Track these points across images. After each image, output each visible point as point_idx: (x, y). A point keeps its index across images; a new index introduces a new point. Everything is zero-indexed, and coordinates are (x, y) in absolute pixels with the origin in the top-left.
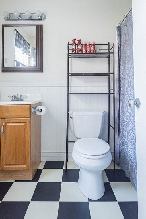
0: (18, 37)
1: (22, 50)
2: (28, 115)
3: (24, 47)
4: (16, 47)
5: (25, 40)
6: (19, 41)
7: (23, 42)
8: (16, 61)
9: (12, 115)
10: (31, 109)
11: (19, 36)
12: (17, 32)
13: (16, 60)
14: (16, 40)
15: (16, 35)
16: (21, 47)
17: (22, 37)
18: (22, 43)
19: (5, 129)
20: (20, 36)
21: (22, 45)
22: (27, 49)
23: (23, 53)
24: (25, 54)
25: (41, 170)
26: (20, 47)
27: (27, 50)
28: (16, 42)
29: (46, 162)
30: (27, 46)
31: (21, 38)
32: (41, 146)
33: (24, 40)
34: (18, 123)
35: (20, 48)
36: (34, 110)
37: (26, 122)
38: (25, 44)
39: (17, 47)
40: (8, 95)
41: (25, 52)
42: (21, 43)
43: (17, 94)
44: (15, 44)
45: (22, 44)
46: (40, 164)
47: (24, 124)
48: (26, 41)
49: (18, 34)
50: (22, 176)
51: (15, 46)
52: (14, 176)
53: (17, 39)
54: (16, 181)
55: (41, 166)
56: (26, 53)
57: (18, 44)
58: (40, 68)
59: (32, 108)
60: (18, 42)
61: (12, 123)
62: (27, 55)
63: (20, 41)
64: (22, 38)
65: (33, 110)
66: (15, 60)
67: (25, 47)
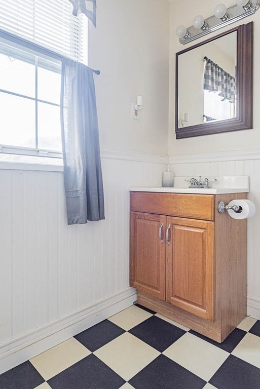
0: (210, 71)
1: (219, 95)
2: (209, 214)
3: (223, 87)
4: (206, 91)
5: (226, 74)
6: (212, 79)
7: (222, 78)
8: (206, 117)
9: (182, 212)
10: (216, 203)
11: (212, 69)
12: (209, 61)
13: (206, 115)
14: (206, 77)
15: (207, 68)
16: (217, 88)
17: (219, 68)
18: (220, 79)
19: (172, 234)
20: (214, 68)
21: (219, 85)
22: (230, 90)
23: (223, 100)
24: (227, 101)
25: (243, 333)
26: (215, 88)
27: (230, 92)
28: (205, 82)
29: (258, 320)
30: (232, 84)
31: (216, 72)
32: (246, 285)
33: (223, 74)
34: (191, 227)
35: (213, 90)
36: (223, 207)
37: (206, 227)
38: (226, 82)
39: (208, 91)
40: (185, 178)
41: (226, 97)
42: (216, 81)
43: (200, 177)
44: (205, 85)
45: (219, 82)
46: (243, 319)
47: (202, 232)
48: (229, 75)
49: (210, 64)
50: (201, 326)
51: (204, 89)
52: (189, 321)
53: (208, 76)
54: (192, 331)
55: (244, 326)
56: (228, 99)
57: (210, 84)
58: (244, 120)
59: (219, 203)
60: (210, 81)
61: (182, 225)
62: (231, 102)
63: (214, 78)
64: (220, 71)
65: (221, 207)
66: (204, 116)
67: (226, 88)
